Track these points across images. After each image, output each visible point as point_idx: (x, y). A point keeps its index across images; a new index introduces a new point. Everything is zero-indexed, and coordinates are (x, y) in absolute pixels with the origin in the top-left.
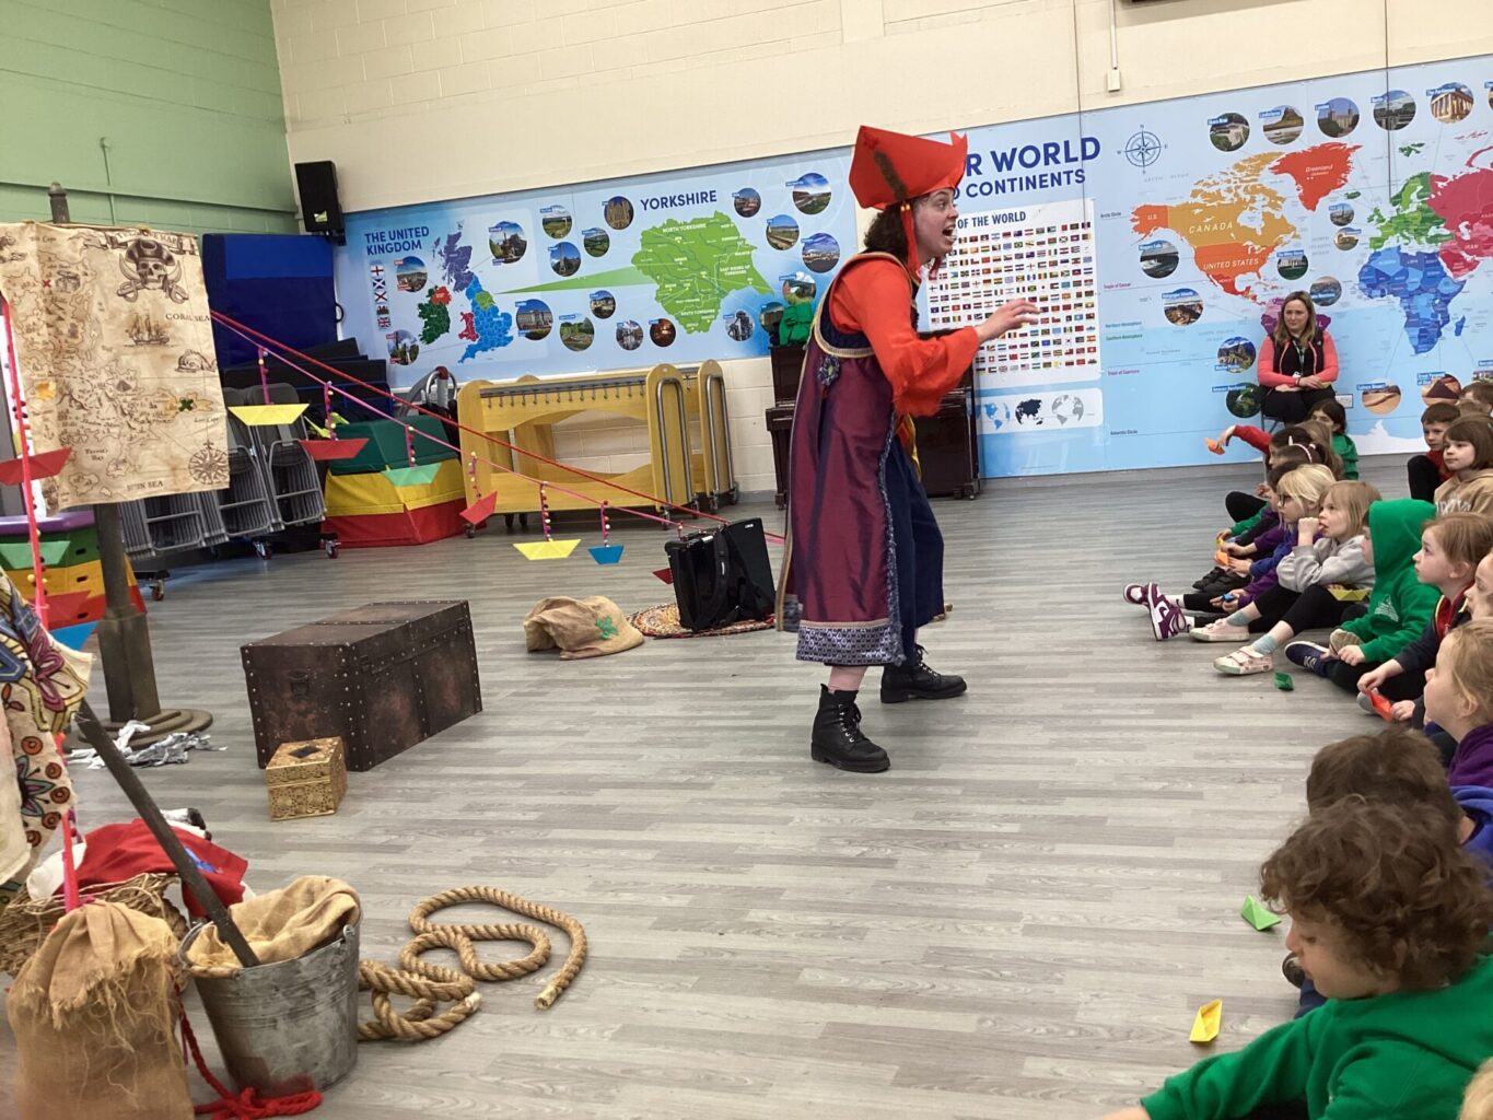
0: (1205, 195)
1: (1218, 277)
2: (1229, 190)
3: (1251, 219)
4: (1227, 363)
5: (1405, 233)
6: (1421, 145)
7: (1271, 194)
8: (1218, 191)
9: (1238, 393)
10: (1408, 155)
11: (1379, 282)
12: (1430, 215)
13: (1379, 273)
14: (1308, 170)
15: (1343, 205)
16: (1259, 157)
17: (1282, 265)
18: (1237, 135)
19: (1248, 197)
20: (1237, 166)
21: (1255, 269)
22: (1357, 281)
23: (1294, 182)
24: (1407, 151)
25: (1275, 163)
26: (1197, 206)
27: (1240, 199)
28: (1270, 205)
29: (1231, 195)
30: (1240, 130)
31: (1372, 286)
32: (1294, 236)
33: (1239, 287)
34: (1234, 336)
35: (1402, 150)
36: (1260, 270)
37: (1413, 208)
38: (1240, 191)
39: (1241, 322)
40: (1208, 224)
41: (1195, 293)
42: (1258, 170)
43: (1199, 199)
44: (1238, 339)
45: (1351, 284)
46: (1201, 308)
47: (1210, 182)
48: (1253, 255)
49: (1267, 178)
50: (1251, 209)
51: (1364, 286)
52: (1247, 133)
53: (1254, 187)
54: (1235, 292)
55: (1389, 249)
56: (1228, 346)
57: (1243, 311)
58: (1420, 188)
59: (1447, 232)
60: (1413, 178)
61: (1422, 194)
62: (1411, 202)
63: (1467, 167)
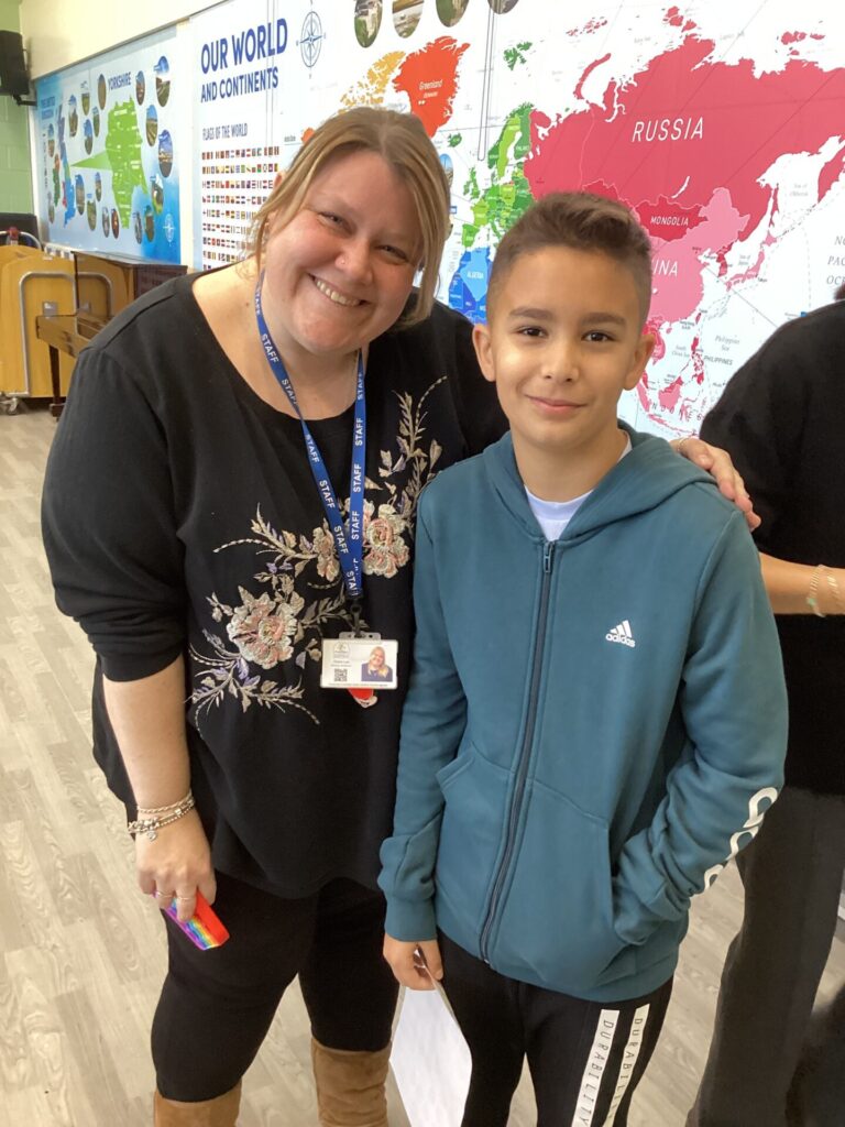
5: (497, 224)
6: (527, 46)
10: (512, 66)
12: (524, 193)
13: (466, 293)
14: (420, 87)
16: (385, 59)
18: (373, 19)
20: (370, 74)
23: (409, 107)
24: (512, 57)
25: (397, 72)
30: (374, 9)
35: (507, 55)
37: (507, 178)
42: (383, 83)
47: (352, 98)
49: (390, 97)
52: (380, 16)
55: (478, 251)
58: (519, 135)
60: (512, 115)
61: (519, 148)
62: (506, 164)
63: (573, 98)
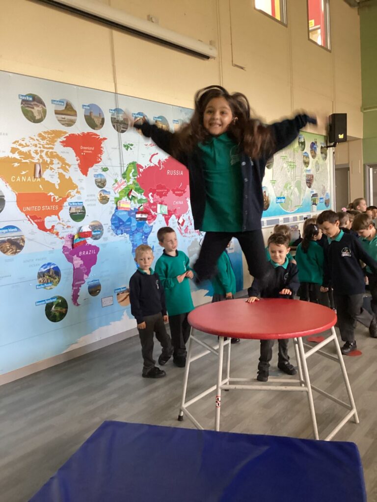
0: (20, 153)
1: (34, 218)
2: (36, 152)
3: (52, 176)
4: (44, 283)
6: (132, 145)
7: (62, 160)
8: (29, 151)
9: (52, 304)
10: (127, 150)
11: (120, 225)
12: (138, 187)
13: (120, 220)
14: (82, 148)
15: (101, 175)
16: (53, 132)
17: (72, 211)
18: (39, 112)
19: (49, 160)
20: (40, 135)
21: (56, 213)
22: (110, 224)
23: (74, 154)
24: (127, 147)
25: (63, 139)
26: (15, 160)
27: (44, 160)
28: (62, 168)
29: (37, 157)
30: (40, 108)
31: (117, 228)
32: (78, 192)
33: (48, 226)
34: (46, 263)
35: (125, 146)
36: (60, 214)
37: (131, 182)
38: (43, 154)
39: (51, 252)
40: (24, 175)
41: (19, 230)
42: (52, 141)
43: (16, 156)
44: (49, 264)
45: (108, 226)
46: (24, 241)
47: (23, 143)
48: (54, 203)
49: (58, 148)
50: (52, 169)
51: (113, 227)
52: (45, 112)
53: (52, 153)
54: (45, 229)
56: (43, 270)
57: (52, 243)
58: (133, 170)
59: (144, 198)
60: (130, 164)
61: (134, 174)
62: (130, 178)
63: (150, 162)
